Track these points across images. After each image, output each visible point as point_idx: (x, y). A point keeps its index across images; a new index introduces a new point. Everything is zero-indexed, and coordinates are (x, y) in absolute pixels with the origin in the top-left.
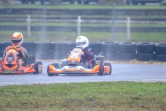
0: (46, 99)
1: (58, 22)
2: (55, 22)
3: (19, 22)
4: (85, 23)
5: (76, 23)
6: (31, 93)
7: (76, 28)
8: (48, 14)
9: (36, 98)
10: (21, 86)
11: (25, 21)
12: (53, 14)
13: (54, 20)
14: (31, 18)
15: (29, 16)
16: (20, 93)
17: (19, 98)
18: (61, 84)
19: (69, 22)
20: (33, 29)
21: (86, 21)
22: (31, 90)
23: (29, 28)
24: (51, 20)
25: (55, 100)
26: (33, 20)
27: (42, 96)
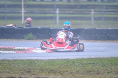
0: (104, 68)
1: (113, 14)
3: (86, 14)
6: (94, 64)
8: (106, 8)
9: (97, 67)
10: (87, 59)
11: (90, 14)
12: (110, 8)
13: (110, 13)
14: (94, 11)
15: (93, 10)
16: (86, 64)
17: (86, 68)
20: (95, 19)
22: (94, 62)
23: (92, 19)
24: (108, 13)
26: (95, 13)
27: (102, 66)
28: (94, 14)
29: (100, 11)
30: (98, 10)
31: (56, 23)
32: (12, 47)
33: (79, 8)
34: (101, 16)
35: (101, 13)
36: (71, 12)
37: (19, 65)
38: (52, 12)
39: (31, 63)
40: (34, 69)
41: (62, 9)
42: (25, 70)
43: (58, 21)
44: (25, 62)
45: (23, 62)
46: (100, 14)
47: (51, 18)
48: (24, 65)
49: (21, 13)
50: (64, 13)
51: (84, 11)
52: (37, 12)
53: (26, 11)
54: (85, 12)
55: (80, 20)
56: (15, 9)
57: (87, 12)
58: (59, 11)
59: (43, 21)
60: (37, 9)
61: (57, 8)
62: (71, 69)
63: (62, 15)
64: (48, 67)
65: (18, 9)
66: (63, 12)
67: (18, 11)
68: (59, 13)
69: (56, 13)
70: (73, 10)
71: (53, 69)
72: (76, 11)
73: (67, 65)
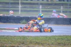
28: (63, 9)
29: (66, 7)
30: (65, 6)
32: (13, 28)
33: (54, 5)
36: (49, 7)
37: (17, 39)
39: (24, 38)
40: (26, 42)
41: (43, 6)
42: (21, 42)
44: (21, 37)
45: (19, 37)
46: (66, 9)
47: (37, 11)
48: (20, 39)
49: (19, 8)
50: (45, 8)
51: (56, 7)
52: (28, 7)
53: (22, 7)
56: (15, 5)
57: (58, 8)
58: (42, 6)
59: (32, 13)
60: (28, 5)
61: (40, 5)
62: (48, 42)
63: (43, 9)
64: (34, 40)
65: (17, 5)
67: (17, 7)
68: (42, 8)
69: (40, 8)
70: (50, 6)
71: (37, 42)
72: (52, 7)
73: (46, 40)
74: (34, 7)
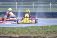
0: (39, 31)
1: (43, 5)
2: (42, 5)
3: (30, 5)
4: (53, 5)
5: (50, 5)
6: (34, 29)
7: (50, 7)
9: (36, 31)
10: (31, 27)
11: (32, 5)
14: (34, 3)
16: (30, 29)
17: (30, 31)
18: (44, 26)
19: (47, 5)
21: (53, 4)
22: (34, 28)
23: (33, 7)
25: (42, 32)
26: (35, 4)
27: (38, 30)
29: (37, 3)
31: (16, 9)
34: (37, 6)
35: (37, 4)
36: (23, 4)
38: (14, 4)
39: (4, 29)
40: (5, 32)
42: (0, 32)
43: (16, 8)
44: (1, 28)
54: (29, 4)
55: (27, 8)
62: (23, 31)
64: (11, 31)
66: (19, 4)
68: (17, 5)
71: (14, 32)
72: (25, 3)
73: (21, 30)
74: (11, 4)
